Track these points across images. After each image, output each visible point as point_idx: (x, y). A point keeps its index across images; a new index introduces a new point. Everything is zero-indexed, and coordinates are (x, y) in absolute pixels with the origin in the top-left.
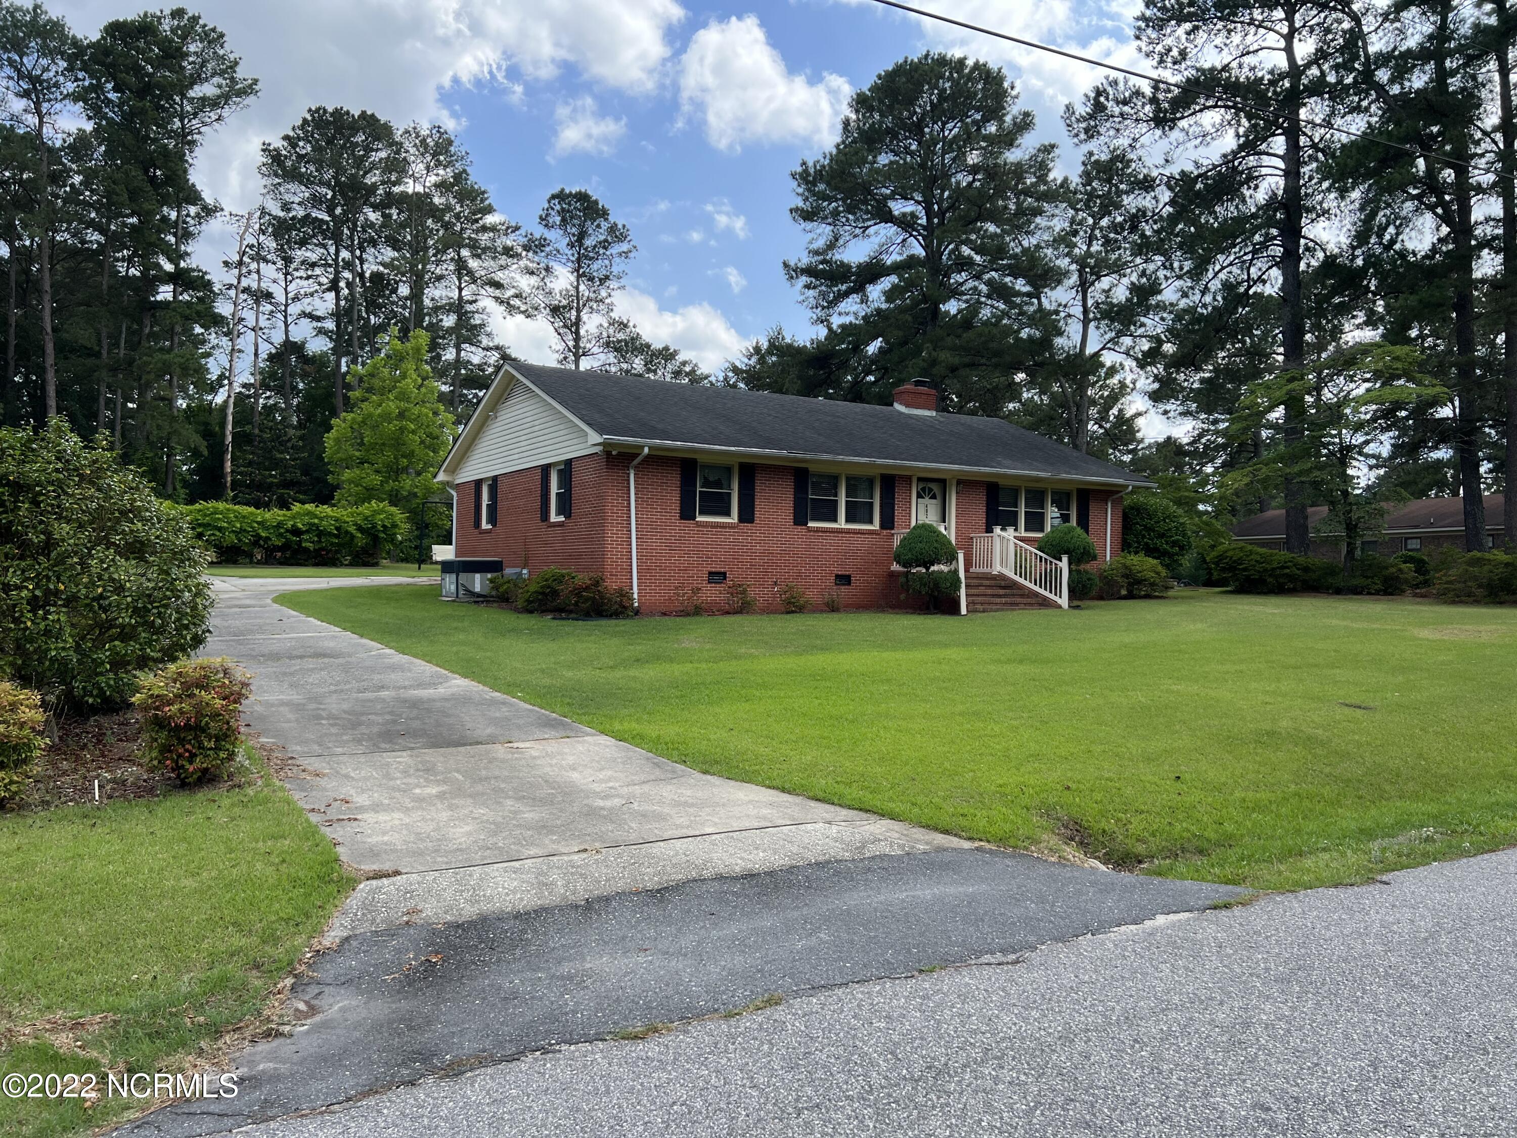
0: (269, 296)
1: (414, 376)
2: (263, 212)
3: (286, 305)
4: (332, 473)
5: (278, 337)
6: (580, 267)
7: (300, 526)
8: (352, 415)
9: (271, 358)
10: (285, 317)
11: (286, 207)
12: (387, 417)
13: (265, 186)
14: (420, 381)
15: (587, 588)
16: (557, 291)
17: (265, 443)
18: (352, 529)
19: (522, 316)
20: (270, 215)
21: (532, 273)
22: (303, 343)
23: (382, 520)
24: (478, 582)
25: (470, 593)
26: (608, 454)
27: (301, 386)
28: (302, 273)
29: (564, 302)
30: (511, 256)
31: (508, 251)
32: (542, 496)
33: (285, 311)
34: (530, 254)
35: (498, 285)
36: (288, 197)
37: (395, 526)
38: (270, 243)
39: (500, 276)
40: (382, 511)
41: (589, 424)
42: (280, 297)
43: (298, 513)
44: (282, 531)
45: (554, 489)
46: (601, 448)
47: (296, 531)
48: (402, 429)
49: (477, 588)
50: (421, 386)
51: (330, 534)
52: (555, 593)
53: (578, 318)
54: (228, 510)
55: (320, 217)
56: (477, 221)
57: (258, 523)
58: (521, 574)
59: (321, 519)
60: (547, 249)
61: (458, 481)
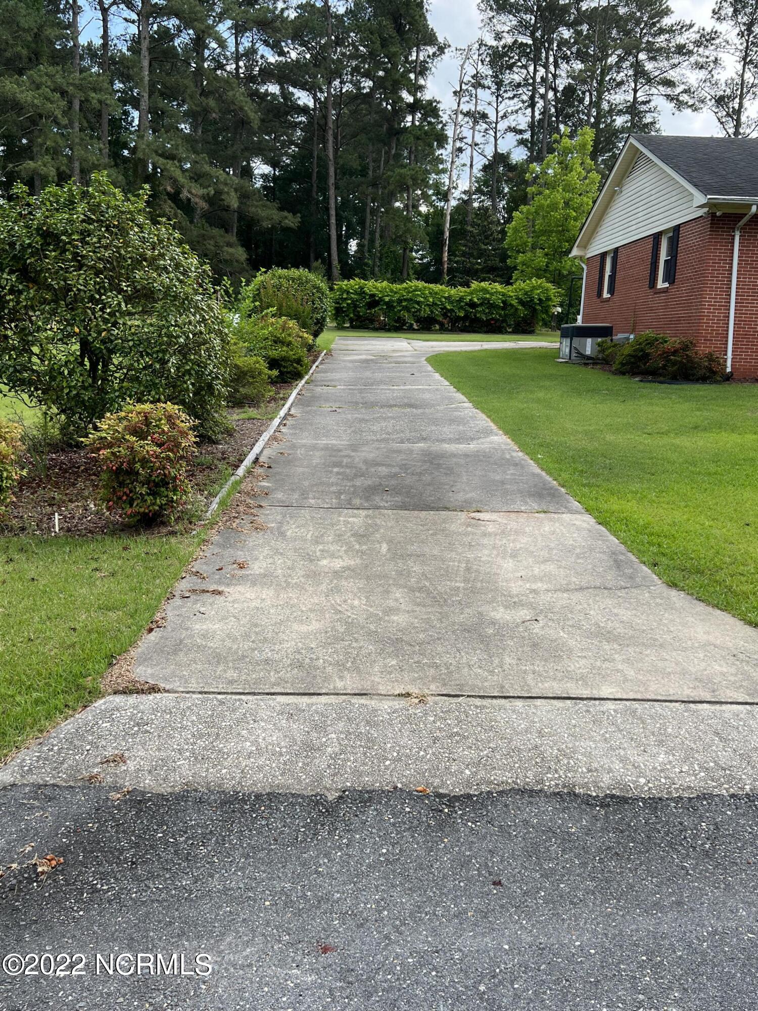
0: (484, 116)
1: (580, 169)
2: (481, 44)
3: (497, 123)
4: (510, 257)
5: (489, 151)
6: (747, 55)
7: (476, 300)
8: (528, 207)
9: (485, 168)
10: (495, 133)
11: (498, 37)
12: (554, 207)
13: (482, 20)
14: (584, 173)
15: (675, 352)
16: (723, 81)
17: (474, 237)
18: (514, 302)
19: (689, 110)
20: (486, 45)
21: (702, 67)
22: (509, 154)
23: (538, 294)
24: (589, 346)
25: (581, 356)
26: (713, 215)
27: (506, 190)
28: (510, 94)
29: (728, 92)
30: (684, 54)
31: (681, 50)
32: (651, 264)
33: (496, 128)
34: (701, 50)
35: (669, 83)
36: (499, 28)
37: (548, 299)
38: (486, 70)
39: (672, 75)
40: (540, 287)
41: (696, 186)
42: (492, 117)
43: (475, 290)
44: (462, 304)
45: (663, 256)
46: (706, 210)
47: (472, 305)
48: (567, 218)
49: (588, 352)
50: (585, 178)
51: (497, 307)
52: (646, 357)
53: (741, 105)
54: (425, 288)
55: (525, 41)
56: (654, 24)
57: (445, 298)
58: (628, 339)
59: (492, 294)
60: (717, 41)
61: (589, 255)
